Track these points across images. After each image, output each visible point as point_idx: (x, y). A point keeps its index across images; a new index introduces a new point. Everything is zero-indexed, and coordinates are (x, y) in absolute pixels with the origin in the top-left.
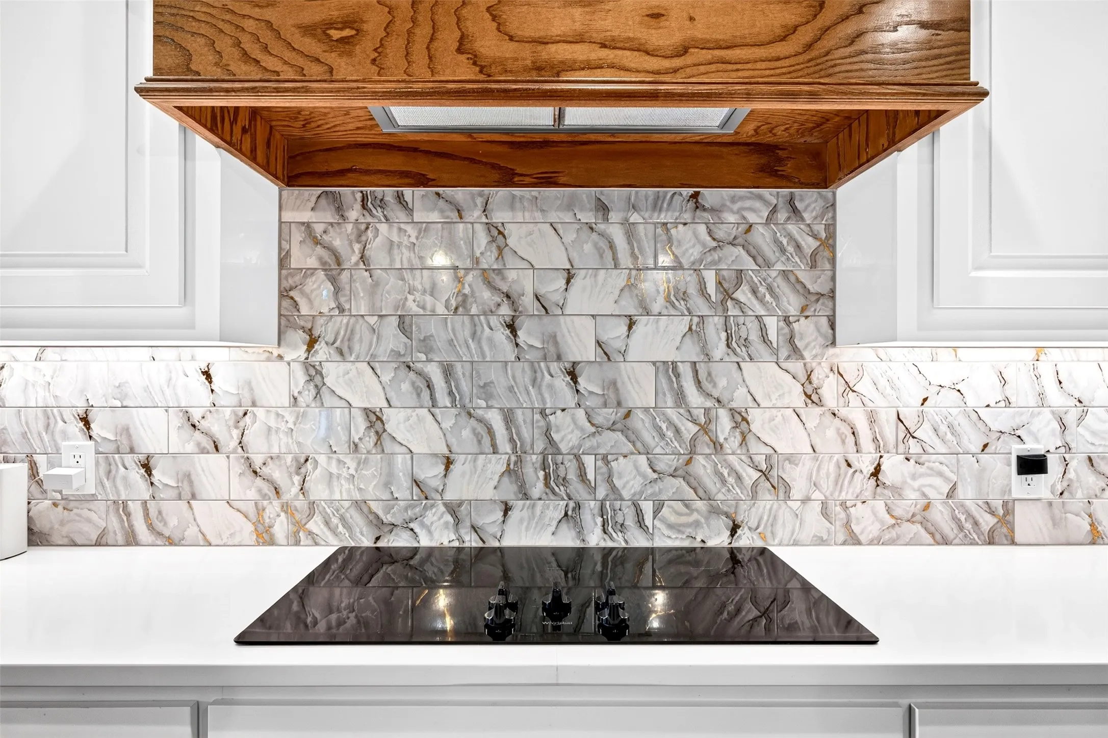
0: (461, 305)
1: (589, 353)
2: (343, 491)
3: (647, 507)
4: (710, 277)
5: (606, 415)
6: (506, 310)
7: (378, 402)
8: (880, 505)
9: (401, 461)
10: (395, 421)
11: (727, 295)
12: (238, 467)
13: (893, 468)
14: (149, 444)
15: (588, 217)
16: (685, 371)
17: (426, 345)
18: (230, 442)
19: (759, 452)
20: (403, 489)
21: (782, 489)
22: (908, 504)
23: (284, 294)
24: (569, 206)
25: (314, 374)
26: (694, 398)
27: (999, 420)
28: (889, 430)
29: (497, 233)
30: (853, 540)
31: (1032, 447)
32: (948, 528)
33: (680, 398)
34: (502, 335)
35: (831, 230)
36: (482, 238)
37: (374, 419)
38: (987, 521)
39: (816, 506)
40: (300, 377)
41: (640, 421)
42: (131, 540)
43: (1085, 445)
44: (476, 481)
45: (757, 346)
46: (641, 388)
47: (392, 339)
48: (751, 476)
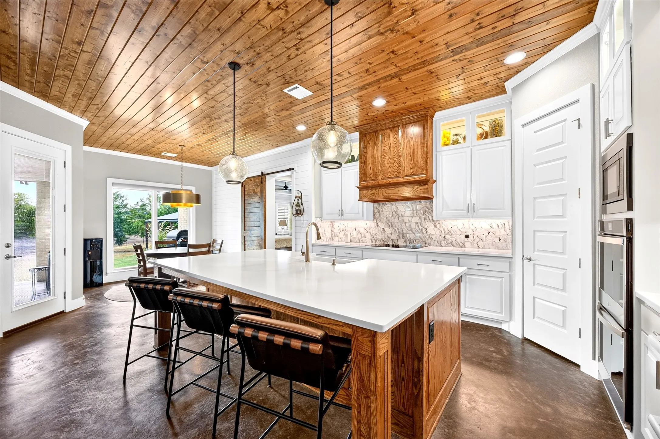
0: (393, 216)
1: (407, 221)
2: (380, 238)
3: (414, 240)
4: (422, 211)
5: (410, 229)
6: (398, 216)
7: (384, 227)
8: (445, 241)
9: (386, 234)
11: (424, 214)
13: (447, 236)
15: (407, 205)
16: (419, 223)
17: (389, 221)
18: (369, 232)
19: (429, 234)
20: (386, 237)
22: (449, 241)
23: (374, 215)
24: (405, 203)
25: (377, 224)
26: (420, 227)
27: (462, 230)
28: (447, 232)
29: (397, 207)
30: (441, 246)
31: (467, 234)
32: (455, 245)
33: (418, 227)
34: (397, 219)
36: (395, 208)
37: (383, 229)
38: (461, 244)
40: (376, 224)
41: (413, 230)
42: (360, 242)
43: (476, 233)
44: (394, 237)
45: (428, 220)
46: (414, 226)
47: (385, 220)
48: (427, 237)
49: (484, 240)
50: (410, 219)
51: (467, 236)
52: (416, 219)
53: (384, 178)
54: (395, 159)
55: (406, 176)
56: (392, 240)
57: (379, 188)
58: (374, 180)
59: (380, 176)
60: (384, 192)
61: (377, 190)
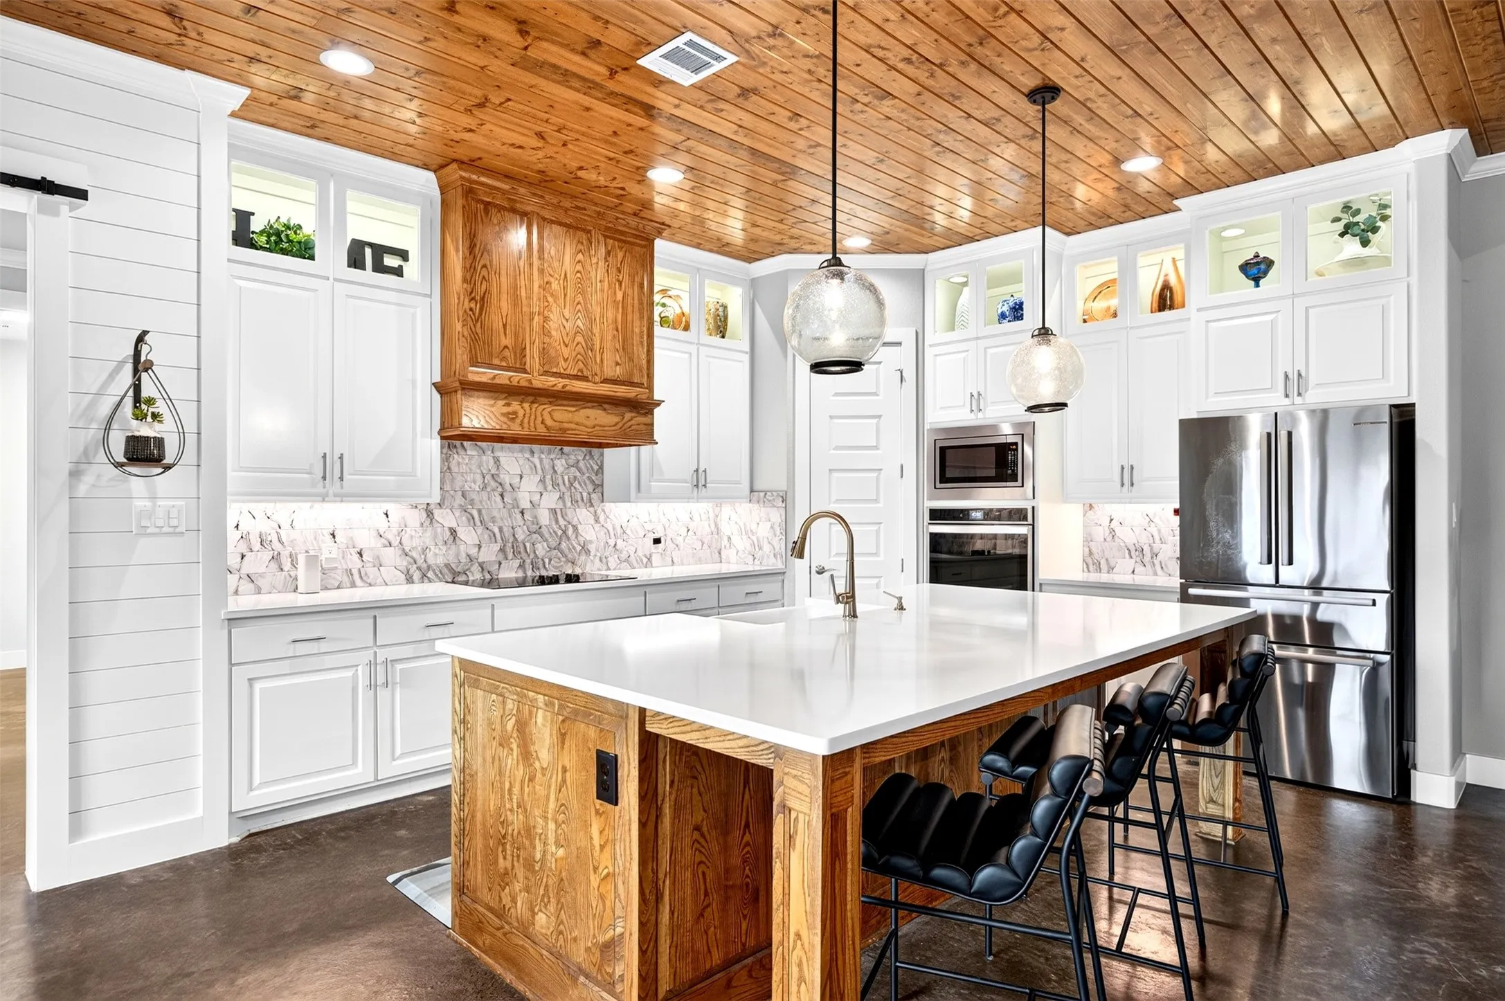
0: (484, 487)
1: (528, 505)
2: (440, 561)
3: (547, 561)
4: (566, 477)
5: (534, 528)
6: (500, 489)
7: (454, 525)
9: (462, 547)
10: (462, 533)
11: (571, 484)
12: (400, 552)
13: (620, 544)
14: (361, 544)
15: (527, 455)
16: (558, 512)
17: (472, 502)
18: (395, 543)
19: (581, 539)
20: (464, 560)
21: (588, 552)
22: (624, 556)
24: (521, 451)
26: (562, 522)
27: (648, 527)
28: (619, 531)
29: (497, 460)
31: (657, 536)
32: (635, 563)
33: (557, 522)
34: (498, 498)
35: (602, 462)
36: (491, 462)
37: (453, 532)
38: (645, 560)
39: (598, 558)
40: (425, 515)
41: (544, 530)
42: (353, 585)
43: (670, 534)
44: (489, 554)
45: (580, 502)
46: (545, 518)
47: (459, 500)
48: (579, 548)
49: (682, 545)
50: (536, 498)
51: (657, 541)
52: (550, 500)
53: (546, 373)
54: (579, 323)
55: (606, 381)
56: (481, 565)
57: (531, 399)
58: (516, 370)
59: (533, 360)
60: (546, 413)
61: (526, 405)
